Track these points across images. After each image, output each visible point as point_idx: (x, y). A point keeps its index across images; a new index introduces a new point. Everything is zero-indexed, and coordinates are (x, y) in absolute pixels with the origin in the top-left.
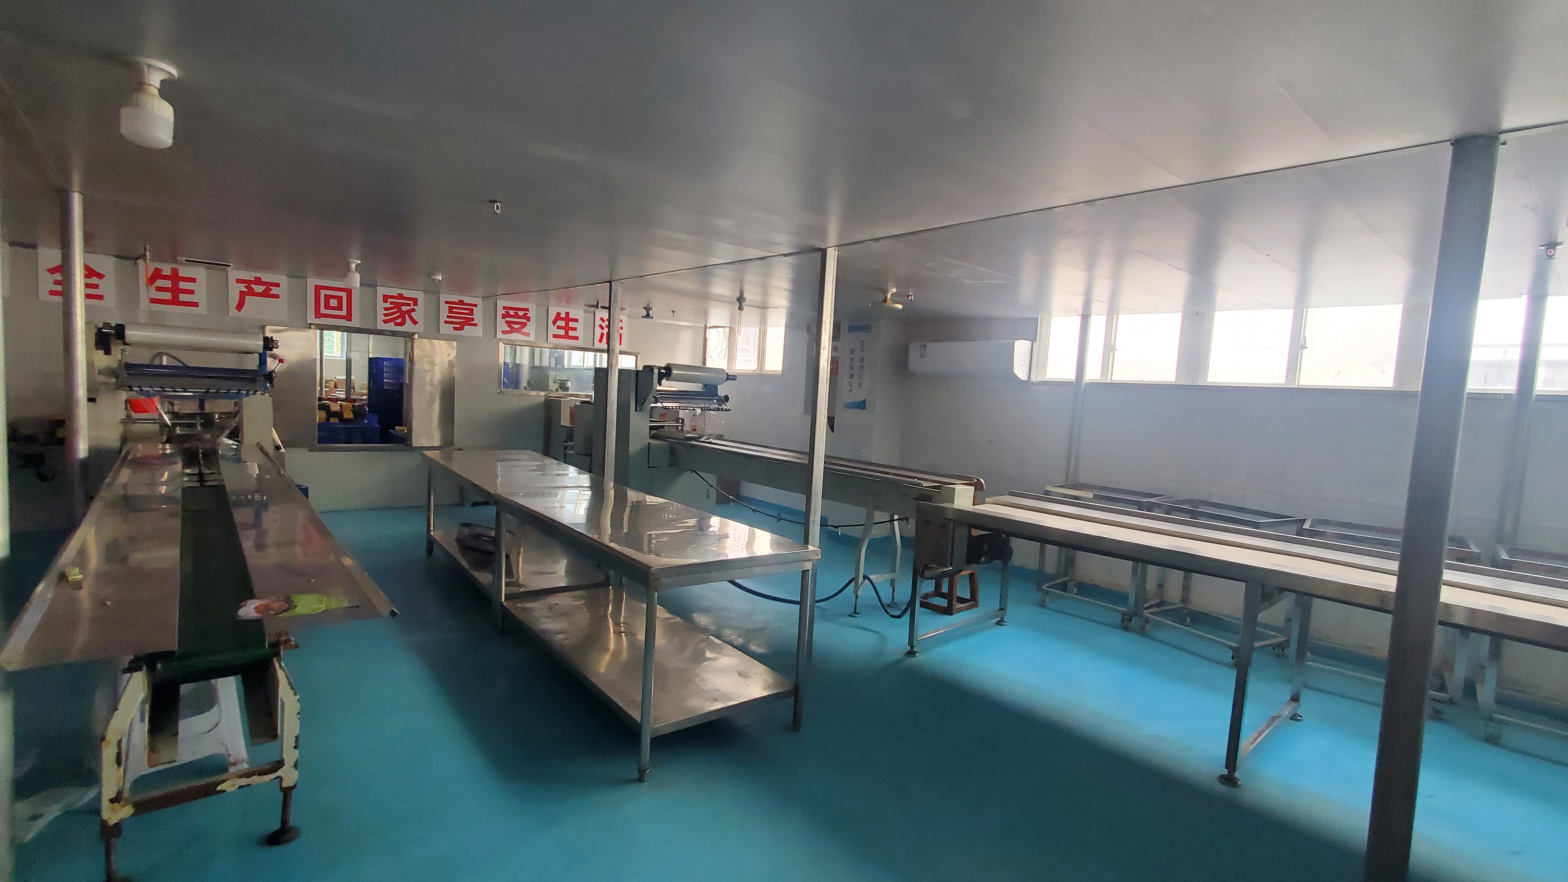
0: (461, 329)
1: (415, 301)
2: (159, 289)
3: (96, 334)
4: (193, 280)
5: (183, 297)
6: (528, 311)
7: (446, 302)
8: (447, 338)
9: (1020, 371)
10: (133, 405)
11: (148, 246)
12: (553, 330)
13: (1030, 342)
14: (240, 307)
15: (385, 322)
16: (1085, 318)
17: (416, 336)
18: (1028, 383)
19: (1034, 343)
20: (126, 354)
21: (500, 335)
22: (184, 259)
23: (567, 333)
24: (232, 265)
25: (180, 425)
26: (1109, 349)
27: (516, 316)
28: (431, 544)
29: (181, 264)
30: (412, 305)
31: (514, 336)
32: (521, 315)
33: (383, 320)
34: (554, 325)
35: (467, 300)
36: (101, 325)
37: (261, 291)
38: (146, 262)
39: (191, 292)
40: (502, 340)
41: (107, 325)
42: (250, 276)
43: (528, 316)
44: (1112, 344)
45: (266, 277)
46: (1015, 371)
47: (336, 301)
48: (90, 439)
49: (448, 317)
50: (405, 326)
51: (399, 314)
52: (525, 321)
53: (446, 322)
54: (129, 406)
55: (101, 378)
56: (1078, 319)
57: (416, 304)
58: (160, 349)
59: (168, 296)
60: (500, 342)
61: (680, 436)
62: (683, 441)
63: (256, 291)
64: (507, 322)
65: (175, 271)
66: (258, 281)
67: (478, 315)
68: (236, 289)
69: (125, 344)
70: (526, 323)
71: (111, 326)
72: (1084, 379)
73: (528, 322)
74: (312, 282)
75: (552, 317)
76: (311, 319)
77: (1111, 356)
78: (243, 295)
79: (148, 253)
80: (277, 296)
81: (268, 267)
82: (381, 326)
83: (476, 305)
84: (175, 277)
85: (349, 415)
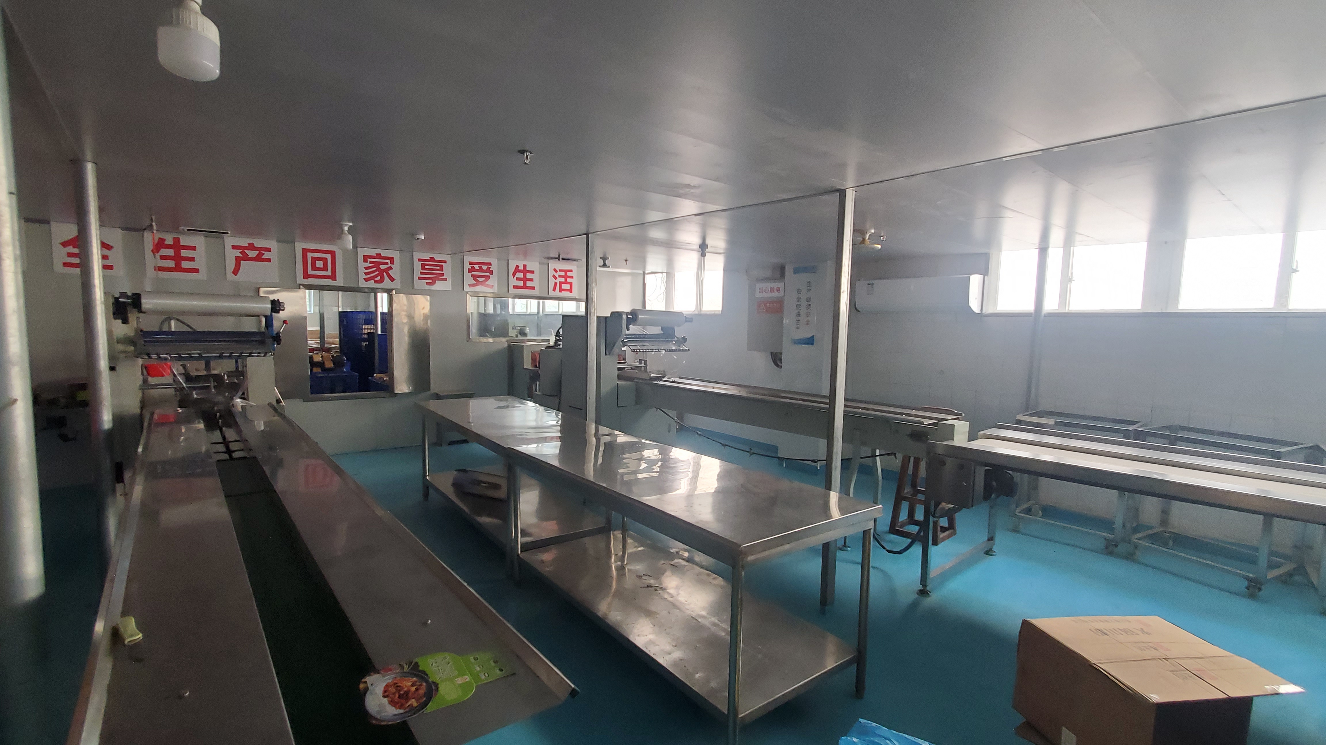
0: (432, 284)
1: (392, 260)
2: (163, 257)
3: (113, 304)
4: (194, 248)
5: (185, 264)
6: (491, 265)
7: (419, 260)
8: (422, 293)
9: (974, 305)
10: (149, 370)
11: (153, 217)
12: (513, 282)
13: (982, 276)
14: (235, 272)
15: (366, 280)
16: (1043, 250)
17: (394, 292)
18: (981, 315)
19: (986, 277)
20: (140, 321)
21: (467, 288)
22: (185, 229)
23: (525, 284)
24: (229, 232)
25: (195, 388)
26: (1067, 279)
27: (481, 270)
28: (427, 487)
29: (183, 233)
30: (389, 263)
31: (479, 288)
32: (485, 269)
33: (364, 279)
34: (514, 277)
35: (437, 257)
36: (117, 295)
37: (254, 256)
38: (153, 233)
39: (192, 259)
40: (469, 293)
41: (123, 295)
42: (244, 242)
43: (491, 269)
44: (1070, 275)
45: (259, 243)
46: (970, 305)
47: (321, 262)
48: (113, 407)
49: (422, 273)
50: (384, 282)
51: (378, 272)
52: (488, 274)
53: (420, 278)
54: (144, 370)
55: (120, 347)
56: (1036, 252)
57: (392, 263)
58: (168, 316)
59: (171, 264)
60: (467, 294)
61: (644, 376)
62: (648, 381)
63: (250, 256)
64: (472, 276)
65: (177, 240)
66: (251, 247)
67: (447, 270)
68: (231, 255)
69: (140, 311)
70: (490, 276)
71: (128, 296)
72: (1043, 310)
73: (491, 275)
74: (300, 246)
75: (511, 270)
76: (300, 279)
77: (1069, 286)
78: (238, 260)
79: (154, 224)
80: (269, 260)
81: (260, 233)
82: (363, 284)
83: (445, 262)
84: (177, 246)
85: (329, 365)
